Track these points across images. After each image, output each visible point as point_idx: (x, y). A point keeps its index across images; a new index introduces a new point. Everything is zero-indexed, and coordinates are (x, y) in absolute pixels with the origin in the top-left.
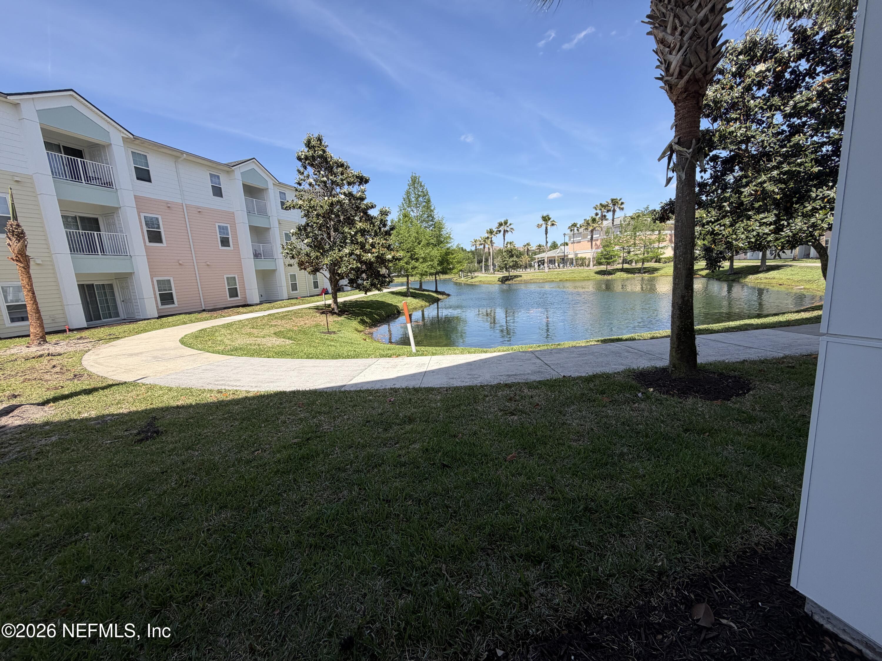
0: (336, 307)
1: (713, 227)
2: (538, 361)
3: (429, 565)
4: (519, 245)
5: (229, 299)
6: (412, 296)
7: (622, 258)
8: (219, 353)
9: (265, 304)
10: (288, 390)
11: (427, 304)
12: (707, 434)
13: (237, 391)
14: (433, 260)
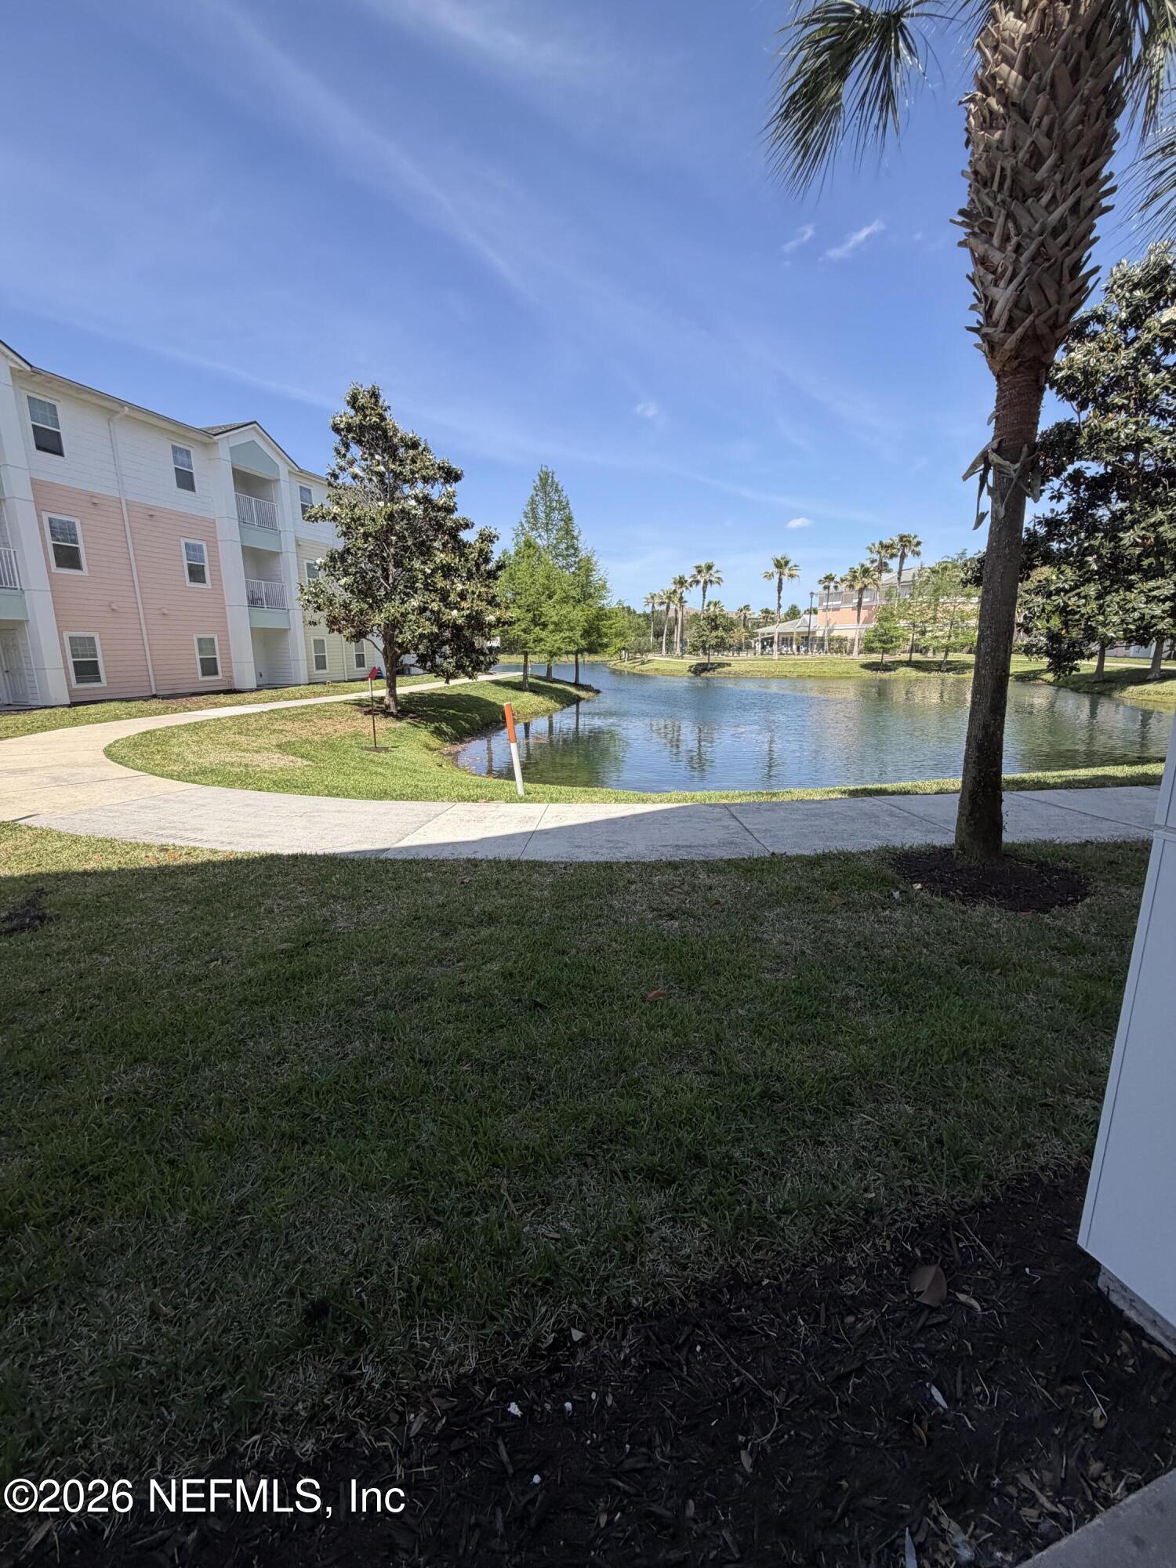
0: (392, 704)
1: (1065, 598)
2: (733, 823)
3: (479, 1179)
4: (731, 609)
5: (201, 678)
6: (531, 691)
7: (910, 643)
8: (171, 777)
9: (266, 691)
10: (286, 852)
11: (558, 706)
12: (998, 971)
13: (194, 849)
14: (572, 629)
